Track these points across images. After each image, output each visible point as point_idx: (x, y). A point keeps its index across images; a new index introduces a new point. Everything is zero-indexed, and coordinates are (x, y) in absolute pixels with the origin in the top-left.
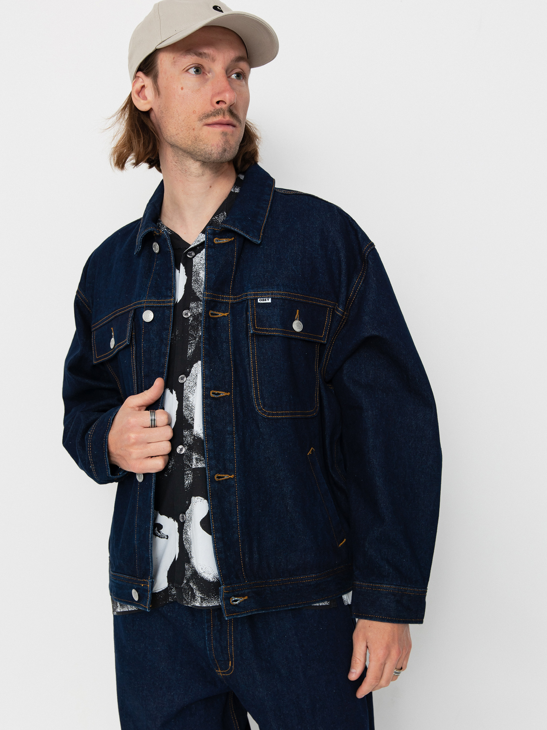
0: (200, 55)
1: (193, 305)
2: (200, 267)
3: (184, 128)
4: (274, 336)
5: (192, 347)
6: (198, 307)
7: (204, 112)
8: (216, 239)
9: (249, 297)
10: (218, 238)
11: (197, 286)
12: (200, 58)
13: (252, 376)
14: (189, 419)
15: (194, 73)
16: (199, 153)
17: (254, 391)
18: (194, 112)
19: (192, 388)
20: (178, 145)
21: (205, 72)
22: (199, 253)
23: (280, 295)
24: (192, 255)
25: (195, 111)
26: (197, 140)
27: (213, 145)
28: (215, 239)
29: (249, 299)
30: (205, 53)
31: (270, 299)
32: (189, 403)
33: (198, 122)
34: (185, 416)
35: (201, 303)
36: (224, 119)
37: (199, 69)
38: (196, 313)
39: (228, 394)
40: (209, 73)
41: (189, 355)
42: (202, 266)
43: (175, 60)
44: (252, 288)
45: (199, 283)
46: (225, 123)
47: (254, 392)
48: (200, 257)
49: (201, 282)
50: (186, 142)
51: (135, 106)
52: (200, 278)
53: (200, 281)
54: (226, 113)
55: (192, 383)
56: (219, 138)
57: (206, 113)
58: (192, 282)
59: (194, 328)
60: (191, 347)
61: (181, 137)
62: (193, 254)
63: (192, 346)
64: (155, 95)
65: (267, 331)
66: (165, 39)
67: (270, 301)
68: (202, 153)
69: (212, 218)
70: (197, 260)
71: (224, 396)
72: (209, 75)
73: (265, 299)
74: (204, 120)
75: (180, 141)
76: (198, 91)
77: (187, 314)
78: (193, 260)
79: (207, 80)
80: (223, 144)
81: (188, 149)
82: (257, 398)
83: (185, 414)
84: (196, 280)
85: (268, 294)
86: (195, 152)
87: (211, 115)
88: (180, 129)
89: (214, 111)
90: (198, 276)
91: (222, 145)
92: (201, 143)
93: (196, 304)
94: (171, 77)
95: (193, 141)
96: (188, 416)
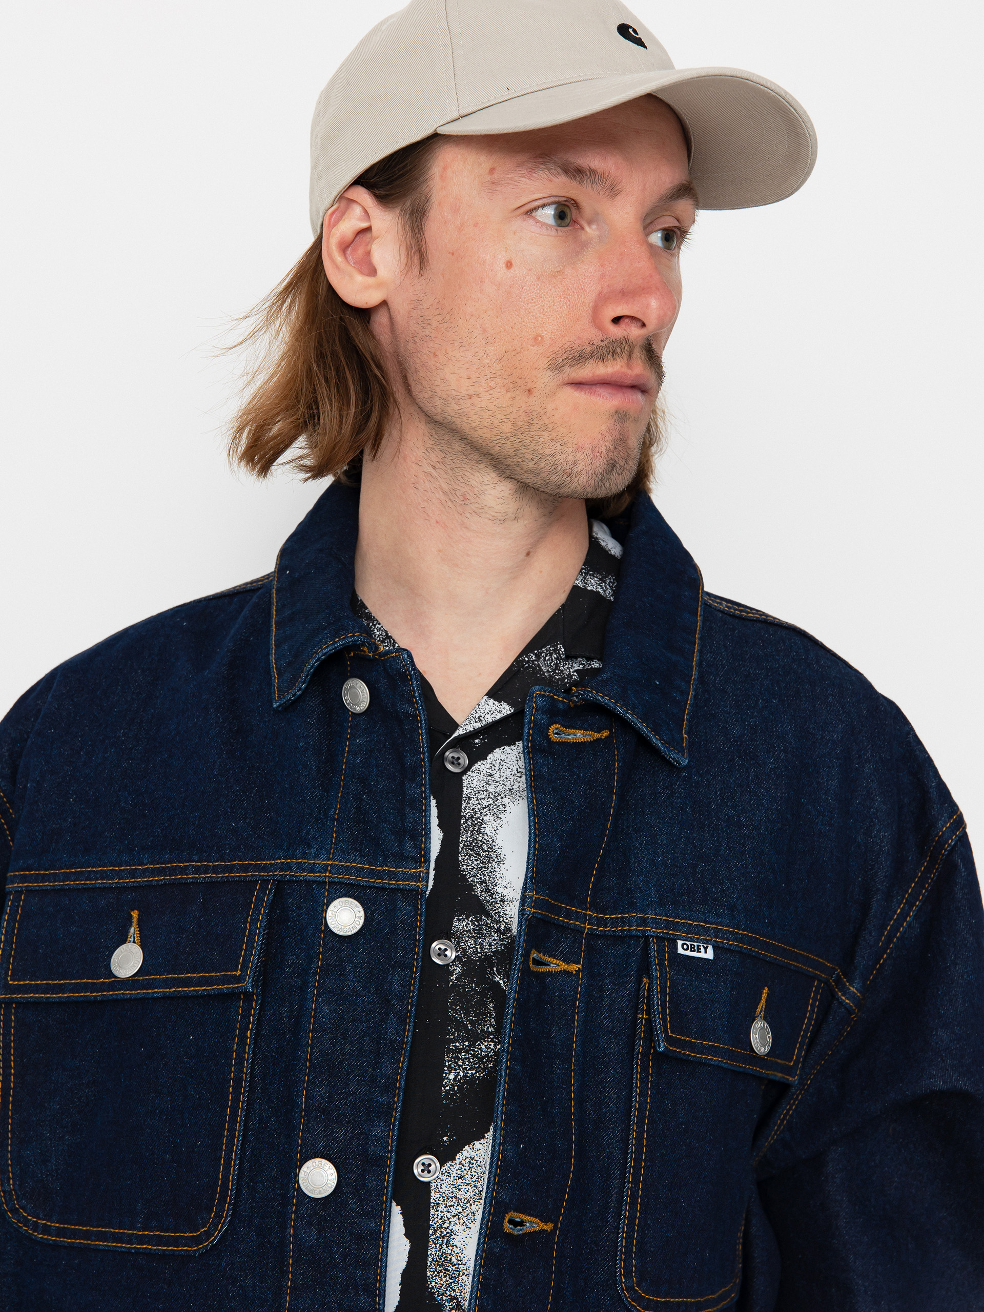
0: (576, 173)
1: (464, 923)
2: (485, 803)
3: (498, 380)
4: (706, 1064)
5: (460, 1063)
6: (482, 934)
7: (568, 344)
8: (557, 729)
9: (651, 931)
10: (562, 726)
11: (475, 863)
12: (574, 184)
13: (629, 1182)
14: (447, 1304)
15: (551, 221)
16: (531, 465)
17: (624, 1227)
18: (537, 339)
19: (468, 1205)
20: (466, 428)
21: (579, 220)
22: (483, 760)
23: (735, 940)
24: (459, 764)
25: (540, 336)
26: (532, 424)
27: (582, 448)
28: (553, 728)
29: (652, 936)
30: (593, 172)
31: (710, 949)
32: (449, 1252)
33: (549, 373)
34: (434, 1293)
35: (488, 922)
36: (630, 372)
37: (567, 211)
38: (476, 953)
39: (549, 1227)
40: (590, 223)
41: (448, 1088)
42: (491, 802)
43: (496, 176)
44: (661, 903)
45: (482, 853)
46: (629, 382)
47: (623, 1232)
48: (485, 772)
49: (489, 852)
50: (496, 422)
51: (331, 289)
52: (486, 837)
53: (485, 847)
54: (638, 353)
55: (471, 1190)
56: (603, 428)
57: (576, 346)
58: (460, 850)
59: (469, 1001)
60: (457, 1063)
61: (483, 404)
62: (465, 760)
63: (459, 1059)
64: (408, 267)
65: (692, 1047)
66: (470, 110)
67: (709, 954)
68: (543, 465)
69: (521, 655)
70: (474, 782)
71: (535, 1232)
72: (591, 231)
73: (695, 944)
74: (567, 369)
75: (475, 417)
76: (555, 277)
77: (442, 953)
78: (462, 780)
79: (583, 245)
80: (612, 448)
81: (494, 446)
82: (628, 1253)
83: (433, 1284)
84: (471, 844)
85: (707, 931)
86: (516, 459)
87: (592, 355)
88: (483, 383)
89: (602, 344)
90: (479, 832)
91: (608, 450)
92: (546, 434)
93: (473, 924)
94: (476, 225)
95: (520, 424)
96: (443, 1294)
